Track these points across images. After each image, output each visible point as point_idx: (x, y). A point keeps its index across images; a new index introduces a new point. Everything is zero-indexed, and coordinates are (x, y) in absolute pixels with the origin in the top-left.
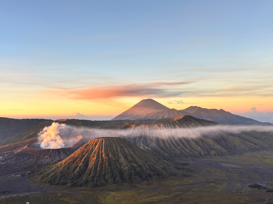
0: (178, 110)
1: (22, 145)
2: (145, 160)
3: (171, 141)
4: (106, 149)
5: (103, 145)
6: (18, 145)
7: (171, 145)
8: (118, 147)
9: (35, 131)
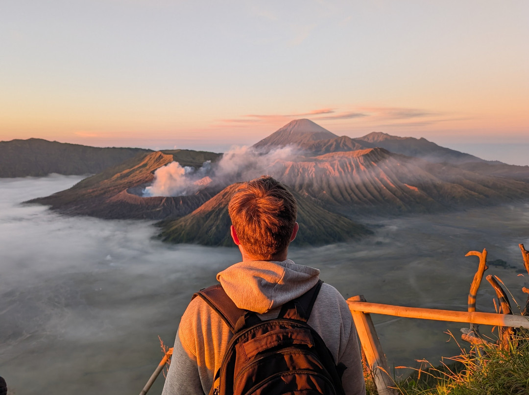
0: (352, 137)
1: (115, 189)
2: (317, 218)
3: (351, 189)
6: (108, 189)
7: (353, 195)
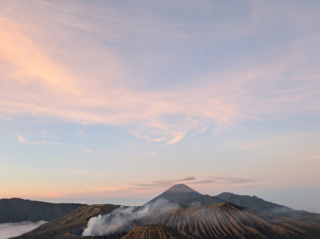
1: (62, 231)
3: (213, 229)
4: (152, 237)
5: (150, 234)
6: (57, 231)
8: (165, 235)
9: (73, 217)
